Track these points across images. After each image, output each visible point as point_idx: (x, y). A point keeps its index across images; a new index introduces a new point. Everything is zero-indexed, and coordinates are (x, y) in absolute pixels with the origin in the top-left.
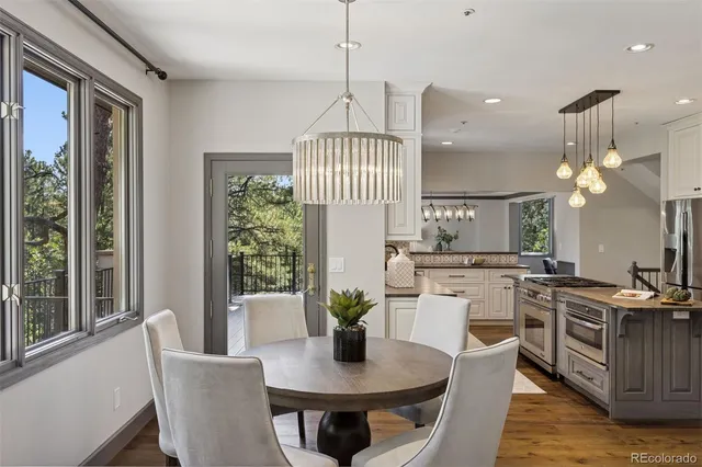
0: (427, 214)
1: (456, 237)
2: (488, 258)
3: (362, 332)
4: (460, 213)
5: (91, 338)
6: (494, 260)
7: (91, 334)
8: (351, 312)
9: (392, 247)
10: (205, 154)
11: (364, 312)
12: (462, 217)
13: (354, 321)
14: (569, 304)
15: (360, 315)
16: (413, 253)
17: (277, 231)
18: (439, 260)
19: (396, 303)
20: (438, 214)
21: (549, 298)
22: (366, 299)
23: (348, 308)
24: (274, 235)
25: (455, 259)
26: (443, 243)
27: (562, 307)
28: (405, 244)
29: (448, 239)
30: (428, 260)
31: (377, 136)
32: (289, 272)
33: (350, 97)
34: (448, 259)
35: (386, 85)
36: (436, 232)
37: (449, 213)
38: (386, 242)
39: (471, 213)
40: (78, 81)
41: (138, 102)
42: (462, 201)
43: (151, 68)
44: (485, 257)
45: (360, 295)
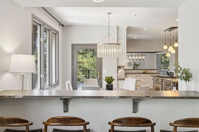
0: (130, 58)
1: (139, 65)
2: (148, 71)
3: (112, 85)
4: (140, 58)
5: (52, 87)
6: (150, 71)
7: (52, 86)
8: (110, 81)
9: (119, 67)
10: (72, 44)
11: (112, 81)
12: (141, 59)
13: (110, 83)
14: (165, 82)
15: (112, 82)
16: (126, 70)
17: (81, 63)
18: (133, 71)
19: (120, 82)
20: (134, 58)
21: (161, 81)
22: (113, 78)
23: (109, 80)
24: (80, 64)
25: (138, 71)
26: (135, 67)
27: (164, 83)
28: (123, 67)
29: (137, 65)
30: (130, 72)
31: (115, 44)
32: (84, 77)
33: (109, 35)
34: (135, 71)
35: (117, 26)
36: (133, 63)
37: (137, 58)
38: (118, 66)
39: (144, 58)
40: (49, 30)
41: (58, 33)
42: (141, 54)
43: (60, 24)
44: (147, 71)
45: (112, 77)
